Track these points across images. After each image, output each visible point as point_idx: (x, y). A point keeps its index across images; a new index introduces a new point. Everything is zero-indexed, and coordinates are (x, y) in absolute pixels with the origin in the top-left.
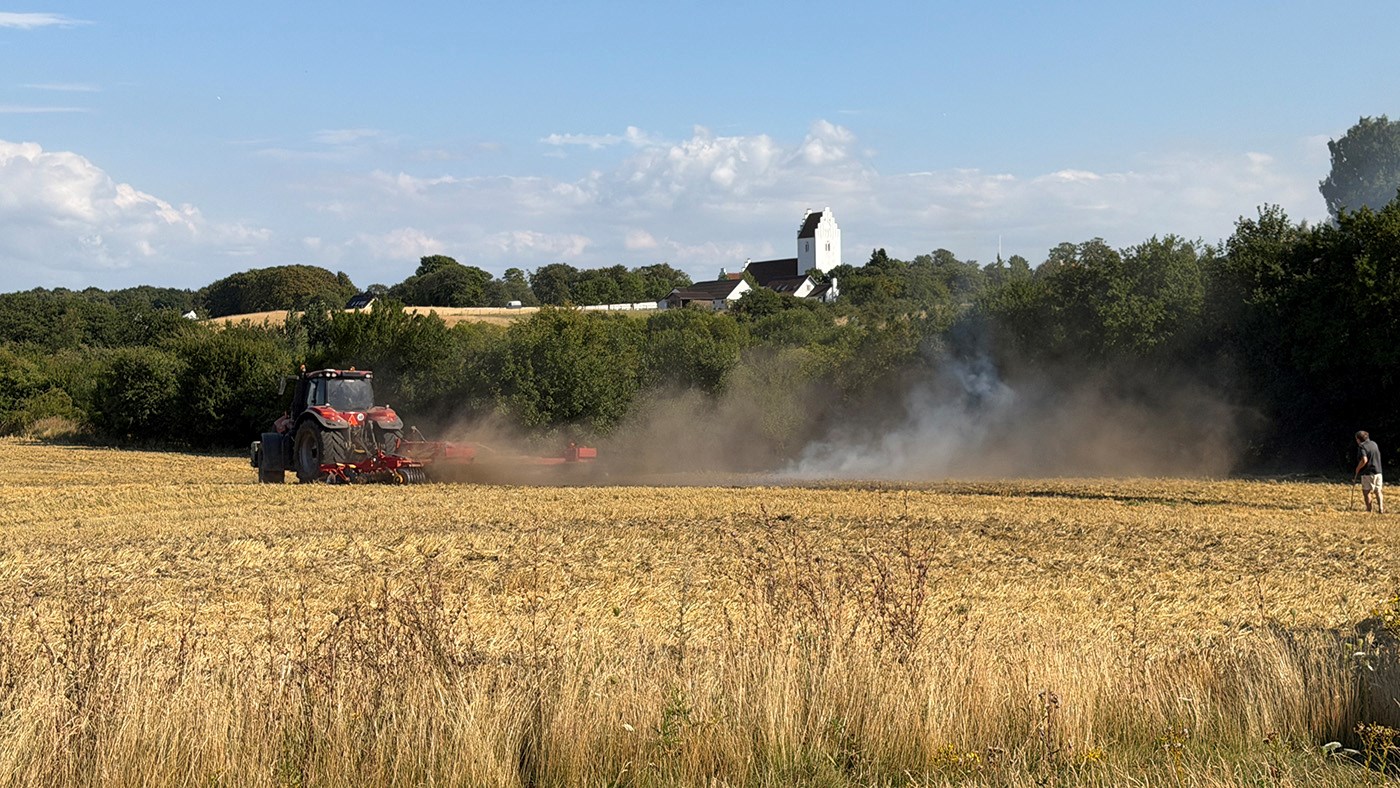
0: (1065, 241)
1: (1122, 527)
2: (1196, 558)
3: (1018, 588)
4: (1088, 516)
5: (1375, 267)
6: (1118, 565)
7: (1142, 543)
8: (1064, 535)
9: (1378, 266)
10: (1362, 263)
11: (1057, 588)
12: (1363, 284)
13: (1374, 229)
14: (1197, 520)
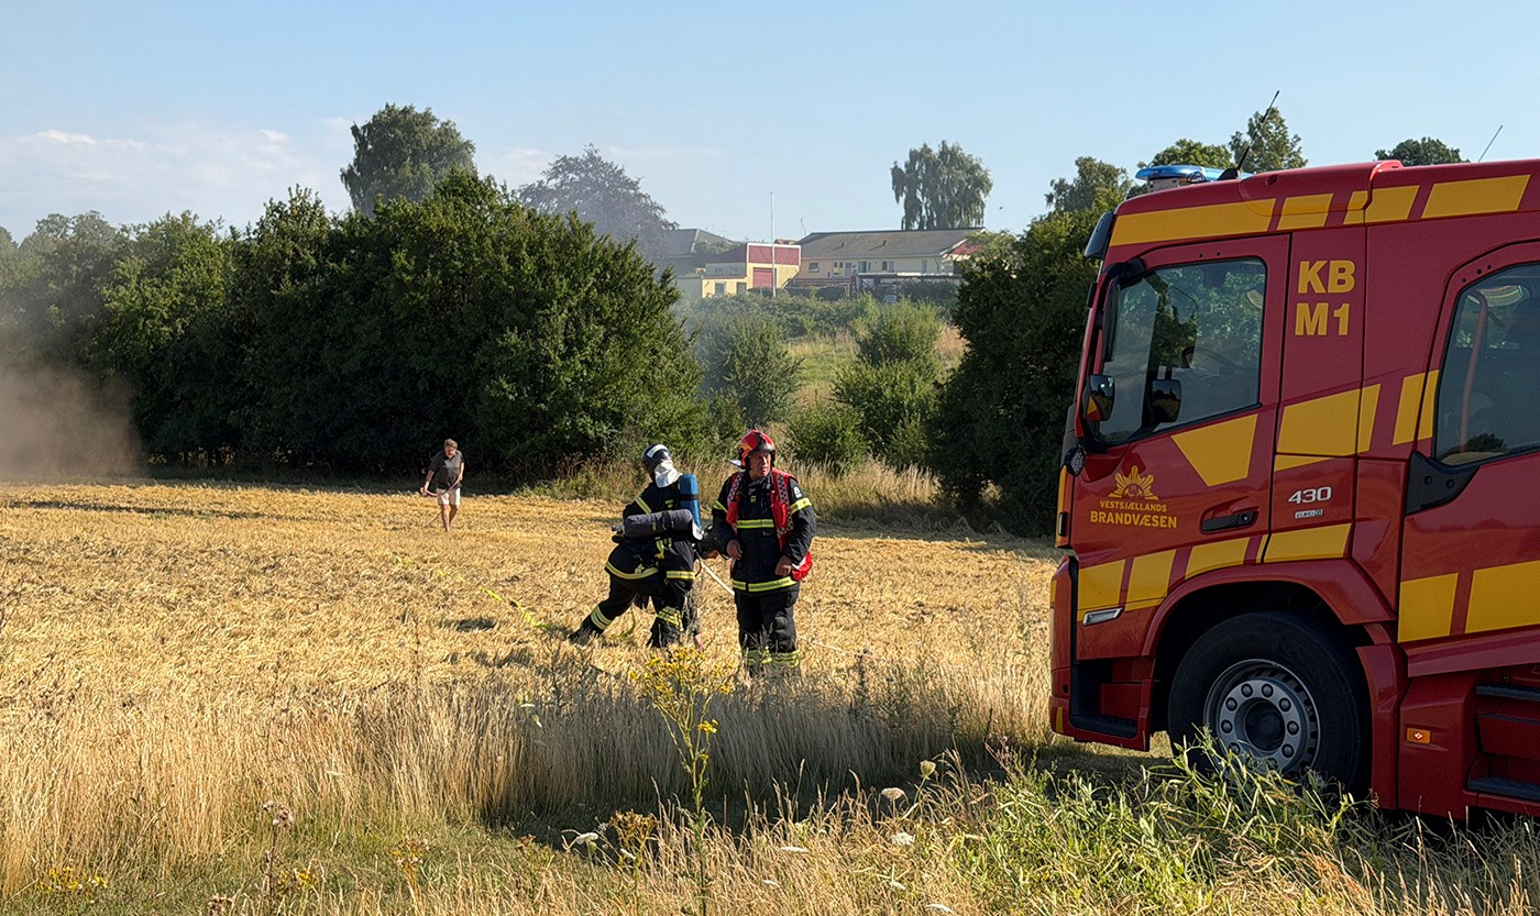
0: (55, 213)
1: (163, 547)
2: (259, 583)
3: (59, 626)
4: (119, 532)
5: (413, 263)
6: (172, 595)
7: (191, 566)
8: (95, 557)
9: (416, 260)
10: (400, 257)
11: (109, 625)
12: (401, 280)
13: (412, 223)
14: (243, 536)
